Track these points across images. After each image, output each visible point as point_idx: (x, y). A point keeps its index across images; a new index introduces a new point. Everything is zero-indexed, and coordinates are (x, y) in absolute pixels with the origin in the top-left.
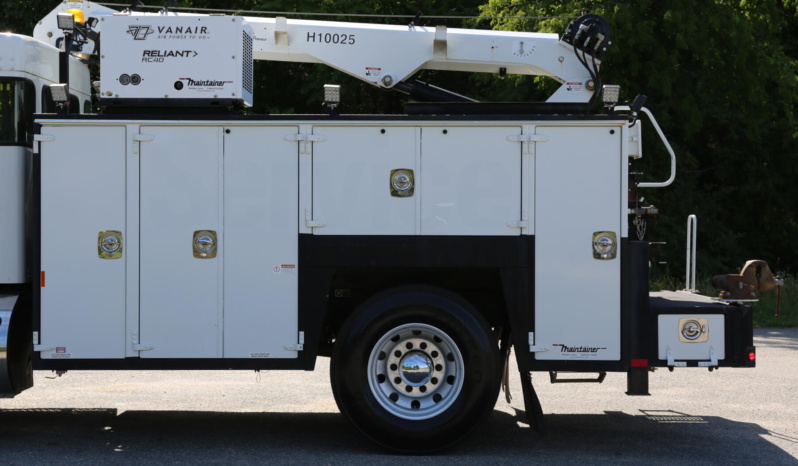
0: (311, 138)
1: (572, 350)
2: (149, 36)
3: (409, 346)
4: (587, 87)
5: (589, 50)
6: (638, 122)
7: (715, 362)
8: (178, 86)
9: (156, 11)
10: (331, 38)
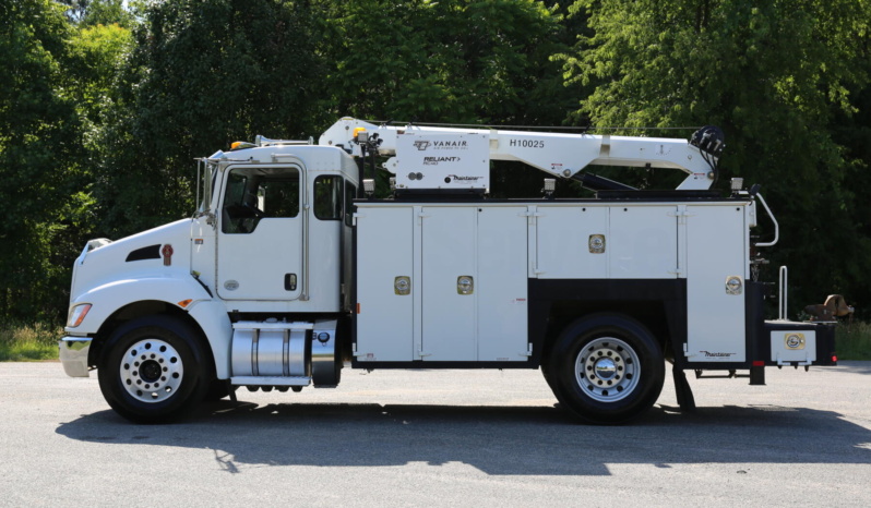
0: (536, 214)
1: (712, 355)
2: (428, 148)
3: (600, 353)
4: (709, 176)
5: (710, 151)
6: (754, 202)
7: (809, 363)
8: (447, 180)
9: (404, 125)
10: (527, 143)
